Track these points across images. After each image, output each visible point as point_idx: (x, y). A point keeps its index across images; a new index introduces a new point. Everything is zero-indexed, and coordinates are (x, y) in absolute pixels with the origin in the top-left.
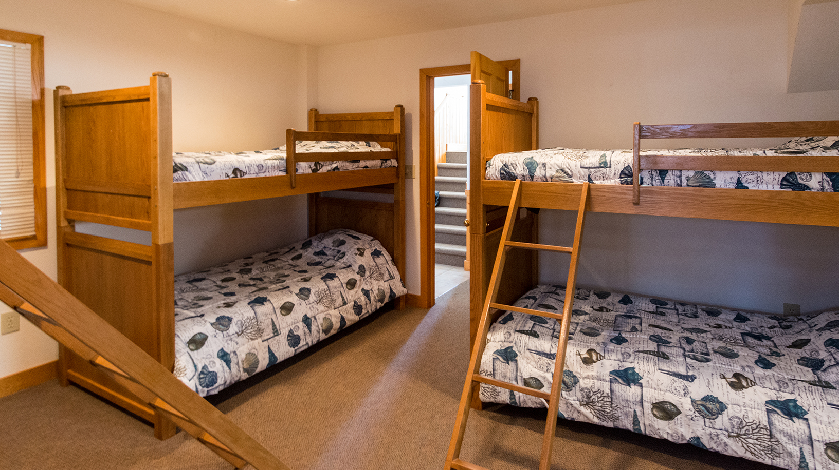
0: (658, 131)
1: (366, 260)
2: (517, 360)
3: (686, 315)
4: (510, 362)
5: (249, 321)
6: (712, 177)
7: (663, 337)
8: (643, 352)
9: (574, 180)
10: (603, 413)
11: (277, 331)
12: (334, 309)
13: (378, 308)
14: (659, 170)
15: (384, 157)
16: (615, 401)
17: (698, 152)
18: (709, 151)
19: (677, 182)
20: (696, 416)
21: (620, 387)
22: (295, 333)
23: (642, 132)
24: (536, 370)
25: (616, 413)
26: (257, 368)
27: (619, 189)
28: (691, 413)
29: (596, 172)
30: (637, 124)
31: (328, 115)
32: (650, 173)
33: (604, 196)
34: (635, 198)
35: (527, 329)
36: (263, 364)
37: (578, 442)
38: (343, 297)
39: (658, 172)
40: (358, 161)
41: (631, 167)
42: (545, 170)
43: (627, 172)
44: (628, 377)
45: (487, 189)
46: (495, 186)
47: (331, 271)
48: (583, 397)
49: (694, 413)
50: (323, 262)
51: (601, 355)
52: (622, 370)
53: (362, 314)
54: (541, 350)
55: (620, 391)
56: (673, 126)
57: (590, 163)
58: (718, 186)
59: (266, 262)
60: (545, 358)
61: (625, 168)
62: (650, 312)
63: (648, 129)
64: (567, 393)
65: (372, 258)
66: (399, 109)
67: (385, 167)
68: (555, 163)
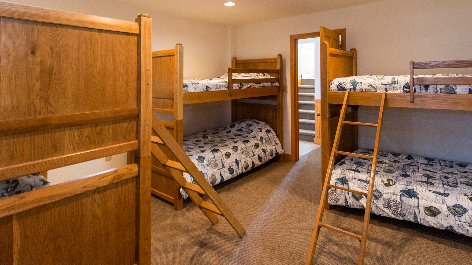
0: (423, 65)
1: (263, 134)
2: (348, 184)
3: (446, 166)
4: (344, 184)
5: (212, 159)
6: (454, 88)
7: (431, 175)
8: (419, 181)
9: (377, 91)
10: (397, 212)
11: (224, 166)
12: (249, 158)
13: (270, 159)
14: (424, 85)
15: (272, 81)
16: (404, 206)
17: (446, 75)
18: (453, 75)
19: (435, 91)
20: (449, 215)
21: (406, 198)
22: (232, 168)
23: (414, 66)
24: (359, 189)
25: (404, 212)
26: (216, 182)
27: (402, 95)
28: (447, 213)
29: (390, 87)
30: (411, 62)
31: (242, 60)
32: (420, 86)
33: (394, 99)
34: (411, 99)
35: (353, 168)
36: (218, 181)
37: (383, 227)
38: (253, 152)
39: (424, 86)
40: (260, 83)
41: (409, 83)
42: (362, 85)
43: (407, 86)
44: (411, 194)
45: (330, 96)
46: (335, 94)
47: (246, 139)
48: (386, 203)
49: (449, 213)
50: (242, 134)
51: (395, 182)
52: (407, 190)
53: (262, 161)
54: (361, 179)
55: (406, 201)
56: (431, 62)
57: (386, 82)
58: (458, 93)
59: (214, 134)
60: (364, 183)
61: (406, 84)
62: (424, 164)
63: (418, 64)
64: (376, 201)
65: (266, 133)
66: (280, 56)
67: (273, 86)
68: (367, 82)
